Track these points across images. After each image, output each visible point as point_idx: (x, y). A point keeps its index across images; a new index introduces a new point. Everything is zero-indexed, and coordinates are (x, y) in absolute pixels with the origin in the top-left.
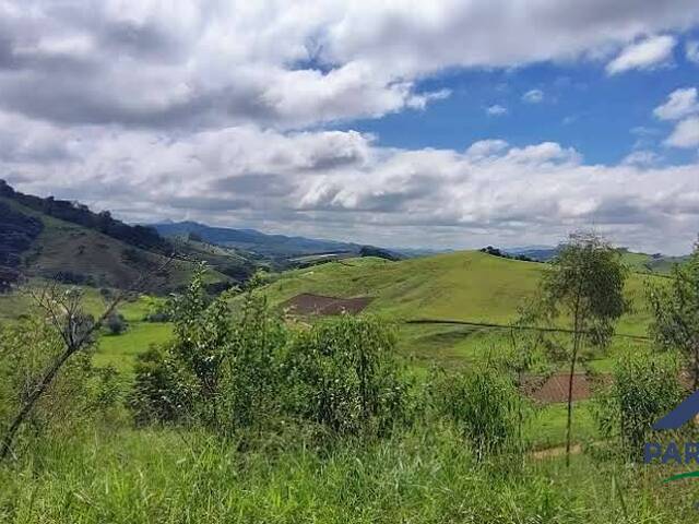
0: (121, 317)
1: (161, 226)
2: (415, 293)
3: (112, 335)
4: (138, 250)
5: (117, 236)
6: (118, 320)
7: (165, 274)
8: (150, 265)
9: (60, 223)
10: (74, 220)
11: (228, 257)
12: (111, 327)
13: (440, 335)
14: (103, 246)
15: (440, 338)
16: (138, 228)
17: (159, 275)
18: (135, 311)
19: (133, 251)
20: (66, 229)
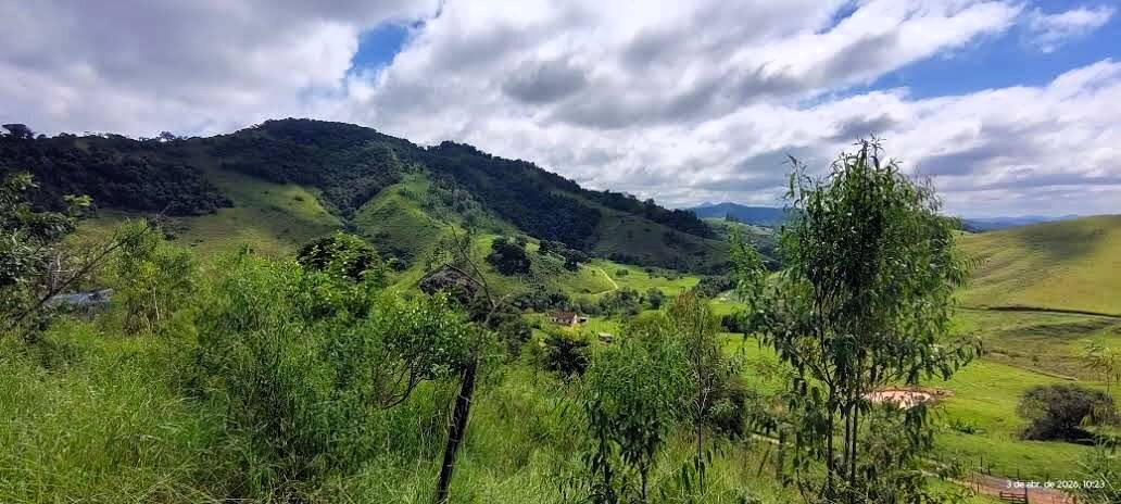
0: (660, 293)
1: (699, 209)
2: (1001, 273)
3: (652, 308)
4: (676, 232)
5: (659, 221)
6: (658, 296)
7: (702, 254)
8: (688, 246)
9: (615, 213)
10: (626, 209)
11: (766, 237)
12: (652, 301)
13: (1044, 327)
14: (647, 230)
15: (1045, 331)
16: (677, 211)
17: (696, 254)
18: (672, 288)
19: (673, 234)
20: (619, 217)
